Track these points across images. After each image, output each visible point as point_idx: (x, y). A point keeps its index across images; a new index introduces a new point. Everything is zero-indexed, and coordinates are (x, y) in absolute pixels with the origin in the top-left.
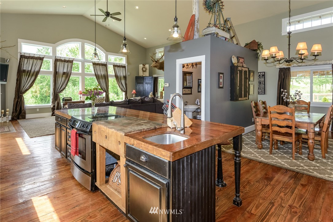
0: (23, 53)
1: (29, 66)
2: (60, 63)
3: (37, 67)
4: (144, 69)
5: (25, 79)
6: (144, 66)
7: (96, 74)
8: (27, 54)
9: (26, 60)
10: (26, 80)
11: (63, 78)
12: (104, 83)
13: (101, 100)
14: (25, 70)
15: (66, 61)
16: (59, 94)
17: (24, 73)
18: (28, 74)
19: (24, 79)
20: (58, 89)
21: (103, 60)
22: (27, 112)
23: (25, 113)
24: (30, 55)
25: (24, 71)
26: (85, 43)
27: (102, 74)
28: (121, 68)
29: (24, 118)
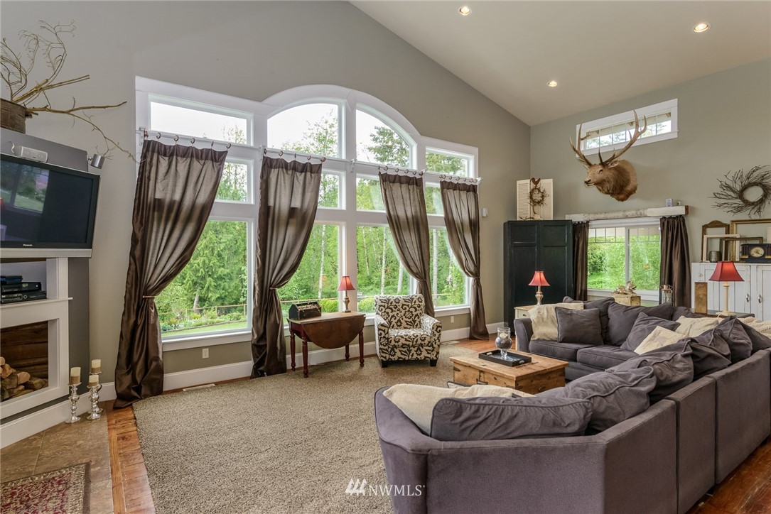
0: (153, 133)
1: (175, 185)
2: (281, 176)
3: (204, 186)
4: (537, 197)
5: (160, 235)
6: (536, 183)
7: (392, 213)
8: (168, 136)
9: (164, 162)
10: (165, 238)
11: (291, 231)
12: (415, 246)
13: (413, 310)
14: (159, 200)
15: (300, 168)
16: (277, 290)
17: (156, 214)
18: (173, 215)
19: (157, 236)
20: (273, 272)
21: (412, 165)
22: (167, 363)
23: (160, 371)
24: (178, 143)
25: (158, 203)
26: (358, 105)
27: (409, 215)
28: (463, 194)
29: (156, 389)
